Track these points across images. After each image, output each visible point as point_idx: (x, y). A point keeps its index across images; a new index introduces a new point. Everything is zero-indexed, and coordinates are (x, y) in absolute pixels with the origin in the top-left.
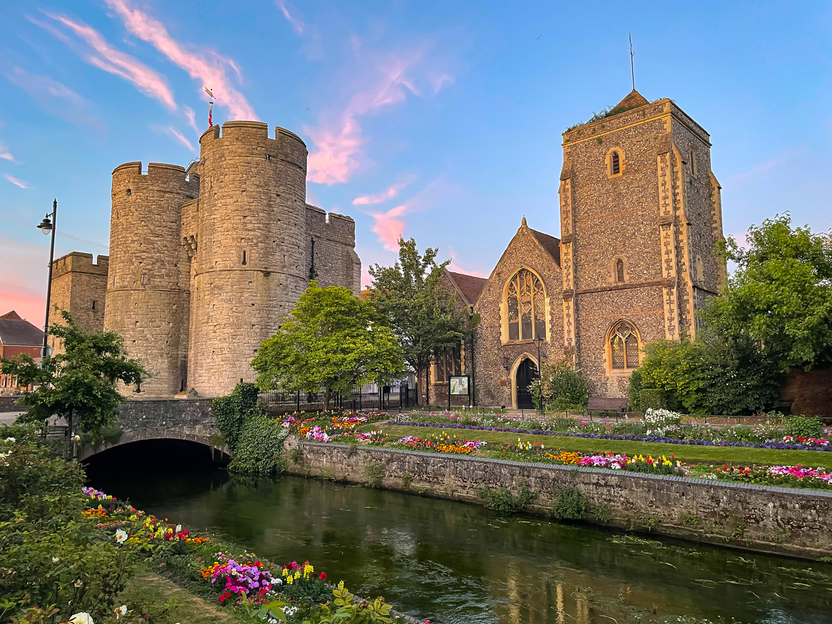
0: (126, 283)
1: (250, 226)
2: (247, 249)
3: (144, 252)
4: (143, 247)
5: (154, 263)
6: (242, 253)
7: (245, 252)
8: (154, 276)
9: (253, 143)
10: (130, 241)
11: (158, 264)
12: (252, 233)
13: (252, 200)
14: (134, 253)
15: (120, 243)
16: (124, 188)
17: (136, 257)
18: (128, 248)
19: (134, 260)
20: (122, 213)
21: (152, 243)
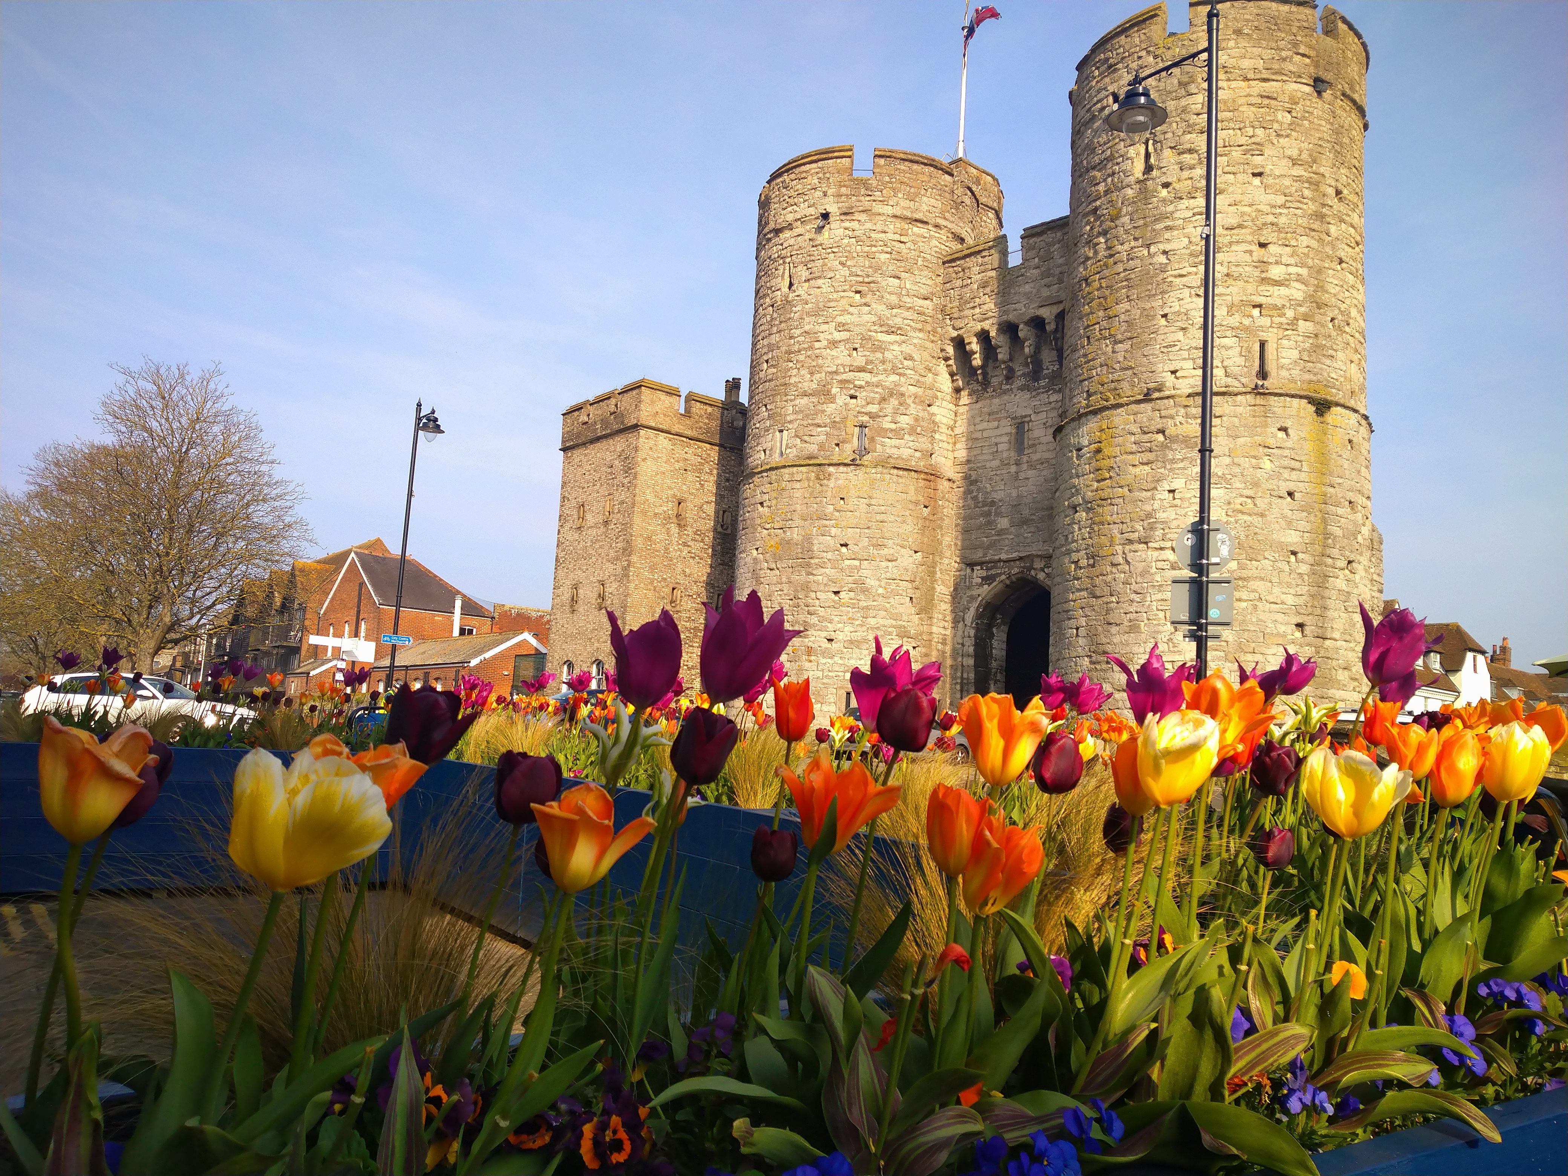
0: (813, 448)
1: (1276, 272)
2: (1270, 336)
3: (861, 370)
4: (859, 359)
5: (883, 400)
6: (1257, 347)
7: (1262, 345)
8: (883, 432)
9: (1282, 44)
11: (894, 402)
12: (1283, 291)
13: (1281, 200)
14: (836, 373)
15: (796, 348)
16: (812, 211)
17: (841, 382)
18: (820, 361)
19: (834, 390)
20: (805, 274)
21: (879, 348)
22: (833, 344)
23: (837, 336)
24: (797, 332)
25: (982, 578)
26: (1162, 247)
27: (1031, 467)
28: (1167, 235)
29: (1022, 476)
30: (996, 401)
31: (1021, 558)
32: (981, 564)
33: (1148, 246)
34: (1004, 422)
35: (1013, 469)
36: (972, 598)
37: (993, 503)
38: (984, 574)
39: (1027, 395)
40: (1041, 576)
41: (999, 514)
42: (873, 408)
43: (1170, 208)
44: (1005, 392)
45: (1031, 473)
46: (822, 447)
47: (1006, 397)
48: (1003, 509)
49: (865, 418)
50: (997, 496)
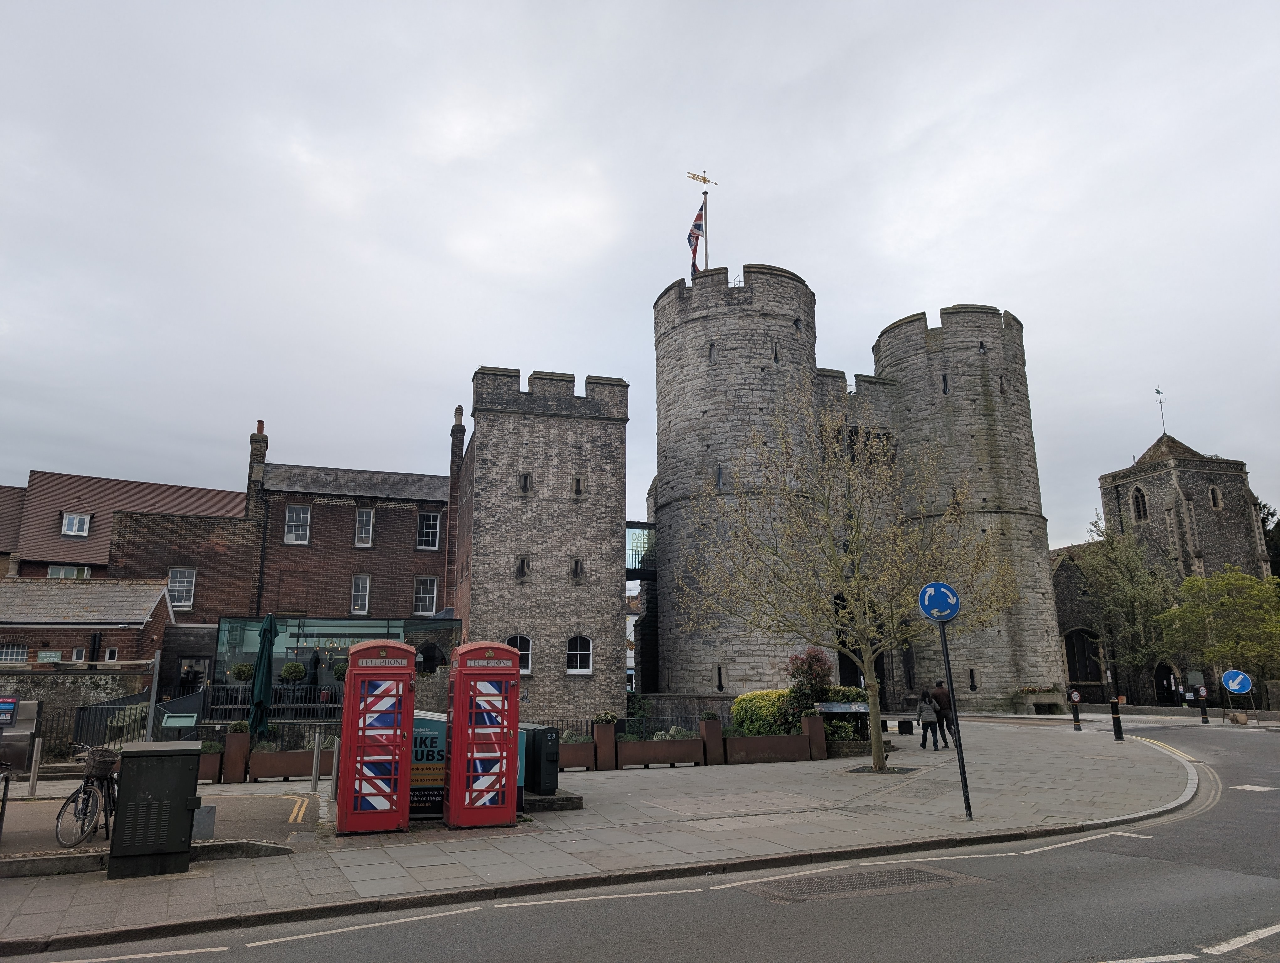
15: (790, 408)
24: (789, 397)
26: (1017, 435)
28: (1018, 430)
33: (1010, 433)
43: (1017, 417)
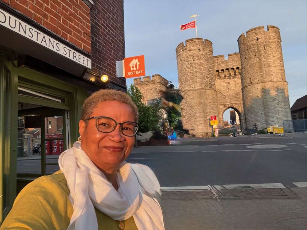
0: (203, 87)
3: (208, 75)
4: (208, 73)
5: (211, 79)
8: (212, 85)
10: (202, 70)
14: (205, 75)
15: (197, 71)
16: (197, 48)
17: (206, 76)
18: (202, 73)
19: (205, 78)
20: (197, 58)
21: (210, 71)
22: (204, 70)
23: (205, 69)
24: (197, 68)
25: (224, 107)
27: (231, 90)
29: (229, 91)
30: (223, 80)
31: (231, 104)
32: (223, 105)
34: (225, 83)
35: (228, 90)
36: (222, 110)
37: (225, 96)
38: (223, 106)
39: (229, 79)
40: (235, 106)
41: (226, 97)
42: (211, 81)
44: (224, 79)
45: (231, 91)
46: (204, 87)
47: (224, 80)
48: (227, 96)
49: (210, 82)
50: (225, 94)
